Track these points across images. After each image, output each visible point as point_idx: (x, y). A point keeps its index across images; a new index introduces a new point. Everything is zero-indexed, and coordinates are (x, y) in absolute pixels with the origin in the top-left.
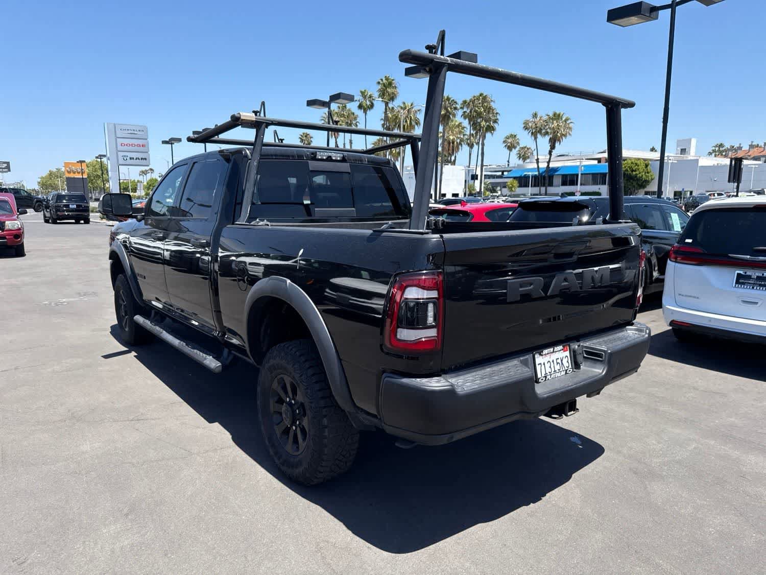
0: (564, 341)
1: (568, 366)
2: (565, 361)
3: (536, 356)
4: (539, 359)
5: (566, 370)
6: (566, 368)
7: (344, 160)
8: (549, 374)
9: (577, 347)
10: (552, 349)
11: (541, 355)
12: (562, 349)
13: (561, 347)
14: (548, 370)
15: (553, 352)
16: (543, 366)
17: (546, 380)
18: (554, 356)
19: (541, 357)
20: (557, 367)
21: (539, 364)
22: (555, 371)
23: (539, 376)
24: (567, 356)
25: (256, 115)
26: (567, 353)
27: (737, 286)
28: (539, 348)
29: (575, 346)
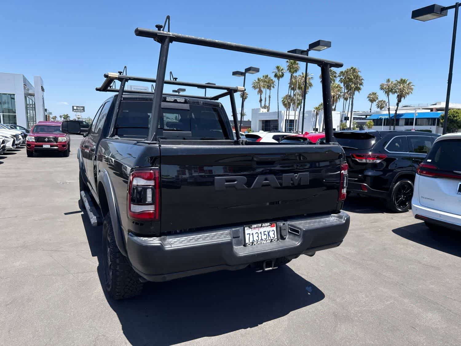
0: (272, 220)
1: (274, 237)
2: (271, 234)
3: (246, 229)
4: (248, 231)
5: (272, 240)
6: (272, 238)
7: (186, 102)
8: (256, 241)
9: (282, 224)
10: (261, 225)
11: (250, 228)
12: (269, 226)
13: (269, 224)
14: (256, 238)
15: (261, 226)
16: (251, 236)
17: (252, 245)
18: (262, 230)
19: (251, 229)
20: (264, 237)
21: (248, 234)
22: (262, 239)
23: (247, 241)
24: (273, 230)
25: (120, 74)
26: (274, 228)
27: (459, 193)
28: (250, 223)
29: (281, 224)
